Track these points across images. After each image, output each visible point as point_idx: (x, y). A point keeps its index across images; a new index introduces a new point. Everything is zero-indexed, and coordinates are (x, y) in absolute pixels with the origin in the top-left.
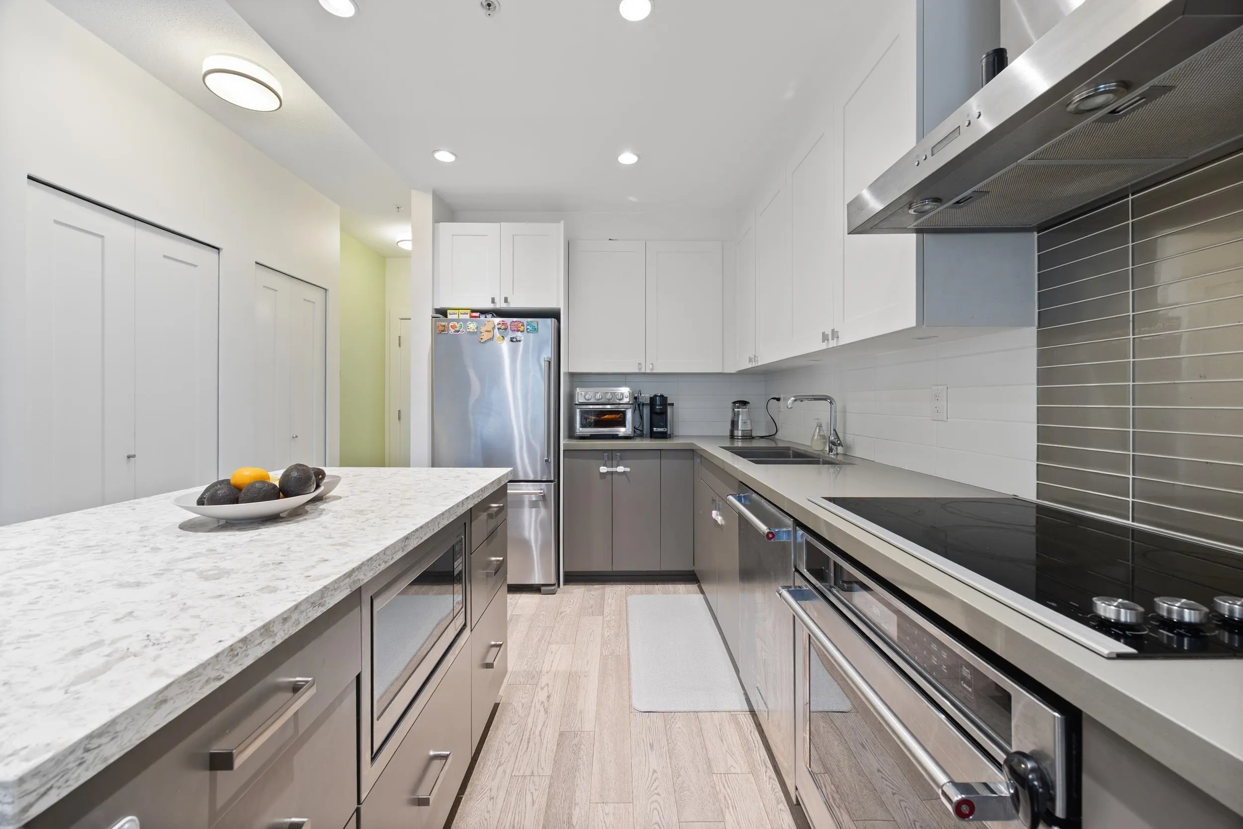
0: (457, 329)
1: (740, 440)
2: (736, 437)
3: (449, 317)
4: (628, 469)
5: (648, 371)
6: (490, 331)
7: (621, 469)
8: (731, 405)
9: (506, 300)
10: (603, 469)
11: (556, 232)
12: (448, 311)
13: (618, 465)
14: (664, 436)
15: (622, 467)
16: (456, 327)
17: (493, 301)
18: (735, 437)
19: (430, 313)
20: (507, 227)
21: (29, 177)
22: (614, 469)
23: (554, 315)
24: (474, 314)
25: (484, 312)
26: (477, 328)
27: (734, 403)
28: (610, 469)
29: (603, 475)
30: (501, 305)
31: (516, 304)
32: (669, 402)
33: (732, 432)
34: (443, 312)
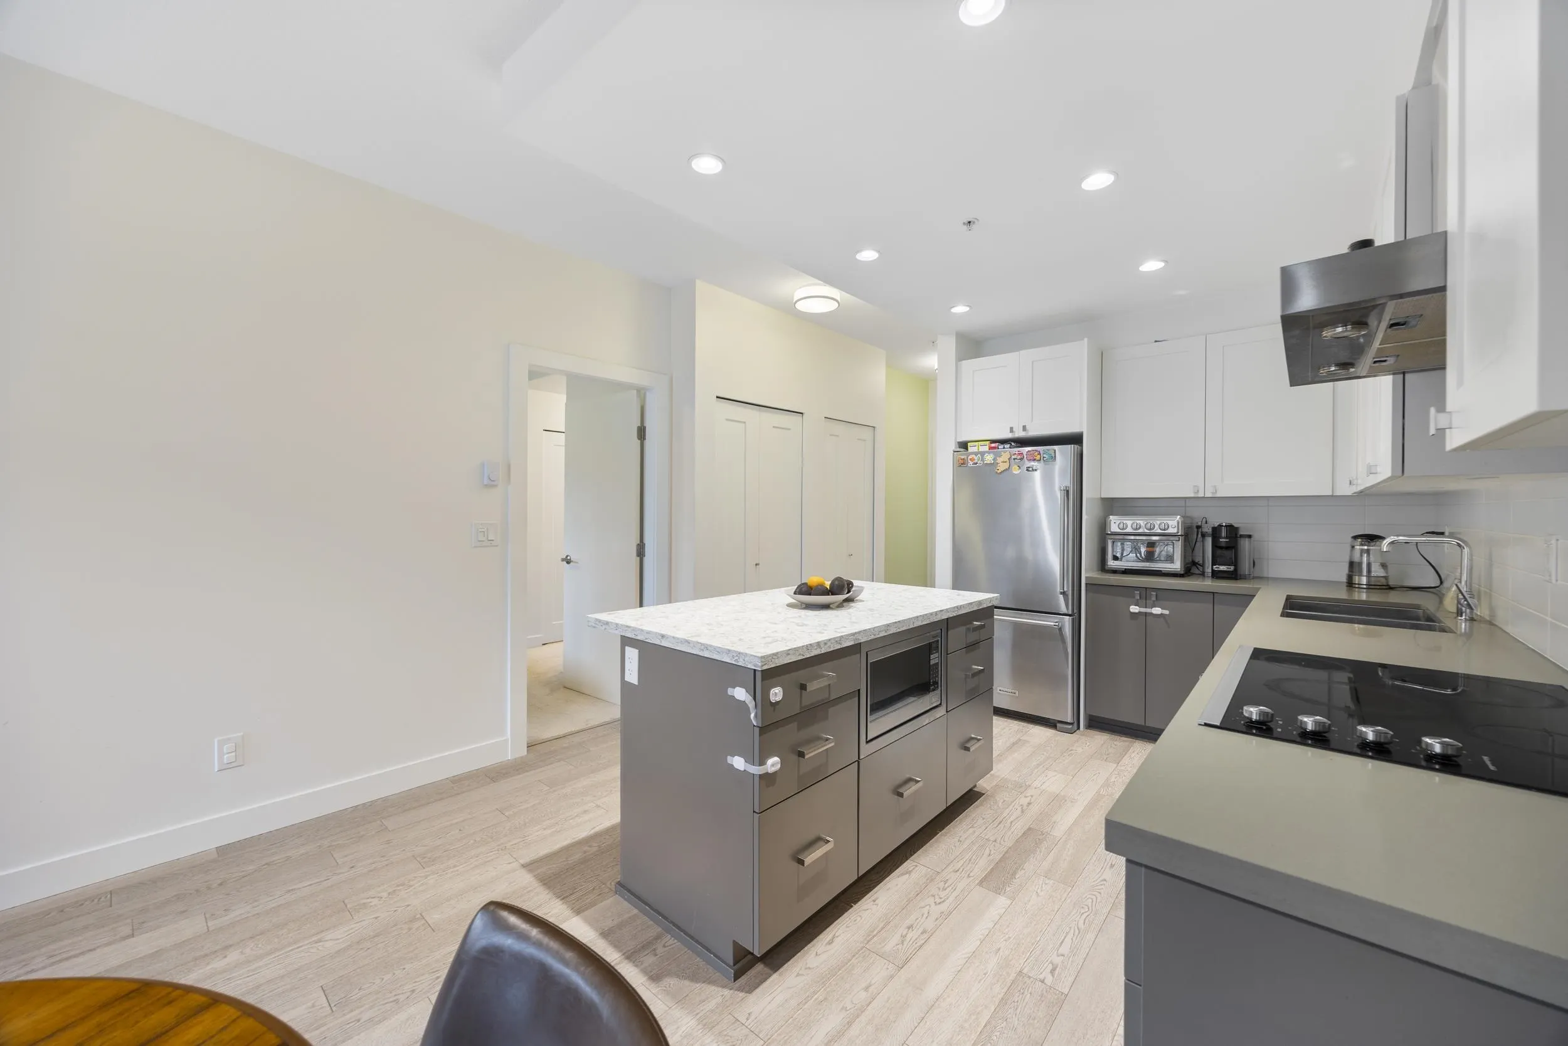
0: (976, 461)
1: (1365, 590)
2: (1357, 586)
3: (970, 449)
4: (1166, 612)
5: (1208, 495)
6: (1006, 462)
7: (1157, 611)
8: (1350, 540)
9: (1024, 428)
10: (1134, 609)
11: (1079, 353)
12: (969, 444)
13: (1154, 606)
14: (1234, 576)
15: (1160, 609)
16: (974, 460)
17: (1012, 430)
18: (1354, 586)
19: (953, 446)
20: (1028, 355)
21: (717, 397)
22: (1148, 610)
23: (1076, 439)
24: (993, 445)
25: (1003, 442)
26: (994, 460)
27: (1355, 538)
28: (1143, 610)
29: (1134, 615)
30: (1019, 434)
31: (1034, 432)
32: (1241, 532)
33: (1350, 578)
34: (964, 445)
